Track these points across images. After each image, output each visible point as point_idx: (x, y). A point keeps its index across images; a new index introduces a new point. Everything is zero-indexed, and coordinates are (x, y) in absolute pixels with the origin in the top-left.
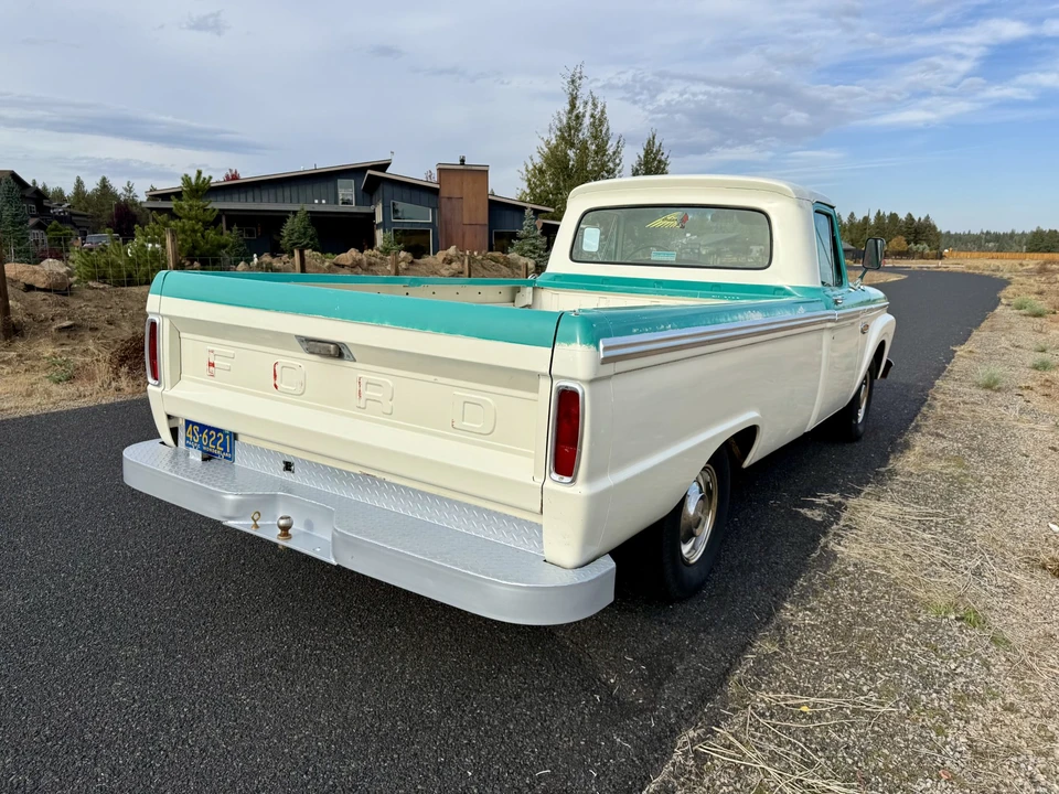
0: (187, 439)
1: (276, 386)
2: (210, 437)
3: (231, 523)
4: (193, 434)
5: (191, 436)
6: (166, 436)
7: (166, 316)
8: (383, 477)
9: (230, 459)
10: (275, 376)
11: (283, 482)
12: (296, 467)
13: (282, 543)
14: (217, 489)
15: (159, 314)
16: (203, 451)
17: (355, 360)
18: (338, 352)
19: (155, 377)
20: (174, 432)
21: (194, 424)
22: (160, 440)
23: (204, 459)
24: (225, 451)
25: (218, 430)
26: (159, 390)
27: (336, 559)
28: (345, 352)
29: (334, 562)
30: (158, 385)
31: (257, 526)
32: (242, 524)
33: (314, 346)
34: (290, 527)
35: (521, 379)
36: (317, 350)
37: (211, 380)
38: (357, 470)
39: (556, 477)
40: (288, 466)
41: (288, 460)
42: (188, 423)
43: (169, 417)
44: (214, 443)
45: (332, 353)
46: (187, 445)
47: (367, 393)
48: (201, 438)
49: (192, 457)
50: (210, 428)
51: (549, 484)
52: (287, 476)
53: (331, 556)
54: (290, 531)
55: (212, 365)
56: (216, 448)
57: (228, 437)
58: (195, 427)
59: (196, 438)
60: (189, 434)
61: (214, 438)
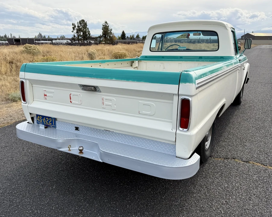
0: (37, 121)
1: (71, 102)
2: (46, 120)
3: (60, 150)
4: (40, 119)
5: (39, 120)
6: (30, 120)
7: (28, 79)
8: (113, 131)
9: (55, 127)
10: (70, 98)
11: (76, 134)
12: (80, 129)
13: (81, 155)
14: (54, 138)
15: (24, 79)
16: (45, 125)
17: (101, 92)
18: (94, 89)
19: (24, 100)
20: (32, 119)
21: (40, 116)
22: (27, 122)
23: (45, 128)
24: (52, 124)
25: (49, 118)
26: (27, 105)
27: (102, 160)
28: (97, 89)
30: (26, 103)
31: (70, 150)
32: (65, 149)
33: (85, 88)
34: (83, 150)
36: (87, 89)
37: (45, 100)
38: (103, 129)
39: (181, 129)
40: (77, 129)
41: (76, 126)
42: (37, 115)
43: (30, 114)
44: (48, 122)
45: (93, 90)
46: (37, 123)
47: (106, 103)
48: (43, 121)
49: (40, 127)
50: (46, 117)
51: (178, 132)
52: (77, 132)
53: (100, 159)
54: (83, 151)
55: (45, 95)
56: (49, 124)
57: (53, 120)
58: (40, 117)
59: (41, 121)
60: (38, 119)
61: (48, 120)
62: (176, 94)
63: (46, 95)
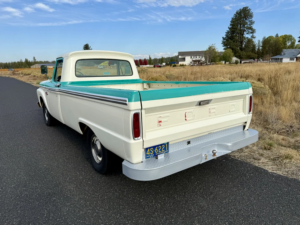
0: (147, 155)
1: (186, 120)
2: (158, 149)
4: (150, 152)
9: (168, 152)
10: (186, 116)
12: (191, 142)
13: (215, 157)
16: (155, 156)
19: (139, 135)
24: (165, 150)
25: (161, 145)
26: (141, 140)
28: (210, 102)
29: (230, 152)
31: (206, 159)
35: (243, 96)
36: (205, 103)
37: (160, 127)
38: (207, 133)
40: (189, 143)
41: (188, 141)
46: (147, 158)
47: (212, 111)
48: (154, 151)
50: (158, 146)
51: (249, 115)
52: (188, 146)
56: (162, 151)
57: (166, 145)
58: (151, 149)
59: (152, 152)
60: (148, 153)
61: (160, 148)
62: (247, 94)
63: (161, 122)
